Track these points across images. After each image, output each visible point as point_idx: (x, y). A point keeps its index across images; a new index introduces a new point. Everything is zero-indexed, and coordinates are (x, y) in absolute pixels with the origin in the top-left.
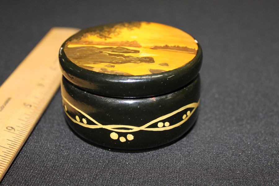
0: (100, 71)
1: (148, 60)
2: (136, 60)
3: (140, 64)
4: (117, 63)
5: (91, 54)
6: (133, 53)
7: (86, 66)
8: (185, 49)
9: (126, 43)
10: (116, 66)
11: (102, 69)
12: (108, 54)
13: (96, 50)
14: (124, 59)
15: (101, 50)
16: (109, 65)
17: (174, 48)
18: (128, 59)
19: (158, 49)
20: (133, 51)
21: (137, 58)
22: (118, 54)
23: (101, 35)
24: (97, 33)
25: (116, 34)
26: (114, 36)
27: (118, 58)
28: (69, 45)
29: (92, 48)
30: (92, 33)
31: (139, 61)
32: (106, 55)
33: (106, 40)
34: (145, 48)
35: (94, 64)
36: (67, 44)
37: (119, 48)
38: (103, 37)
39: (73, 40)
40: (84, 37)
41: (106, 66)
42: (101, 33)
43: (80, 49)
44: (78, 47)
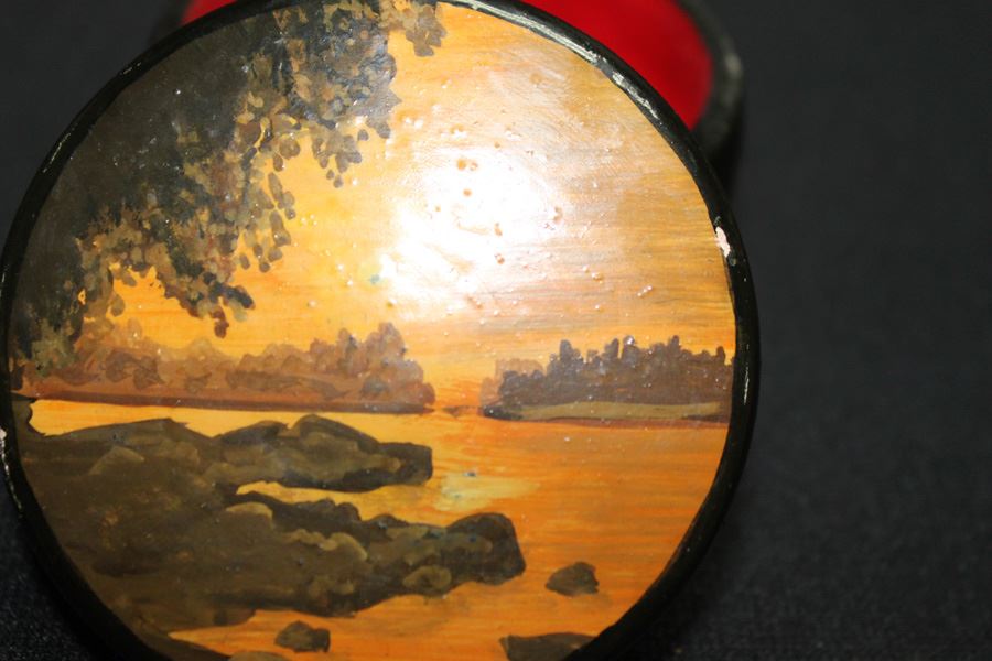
1: (489, 546)
2: (426, 562)
4: (335, 604)
5: (182, 523)
9: (341, 368)
12: (269, 513)
13: (201, 471)
14: (364, 555)
15: (227, 468)
16: (299, 625)
18: (383, 555)
20: (397, 464)
21: (430, 535)
22: (322, 502)
23: (186, 266)
24: (153, 236)
25: (264, 233)
26: (254, 261)
27: (330, 553)
28: (33, 400)
29: (166, 449)
30: (125, 232)
31: (442, 565)
32: (261, 517)
33: (221, 330)
34: (454, 411)
35: (221, 621)
36: (19, 386)
37: (317, 438)
38: (201, 297)
39: (38, 337)
40: (91, 296)
41: (284, 638)
42: (178, 230)
43: (107, 459)
44: (91, 430)
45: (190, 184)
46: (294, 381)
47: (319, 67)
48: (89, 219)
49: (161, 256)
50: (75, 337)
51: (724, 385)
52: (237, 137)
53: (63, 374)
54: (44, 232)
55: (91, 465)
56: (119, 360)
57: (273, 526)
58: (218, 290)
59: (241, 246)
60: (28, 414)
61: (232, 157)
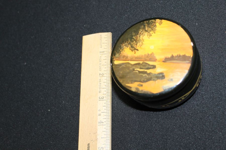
0: (135, 91)
1: (161, 76)
2: (154, 77)
4: (144, 82)
5: (129, 73)
7: (127, 86)
8: (183, 58)
9: (147, 57)
11: (136, 88)
13: (131, 67)
14: (147, 76)
15: (134, 67)
16: (140, 84)
17: (177, 58)
18: (150, 77)
19: (167, 61)
20: (152, 67)
21: (155, 74)
22: (144, 71)
23: (132, 47)
24: (129, 44)
25: (141, 43)
26: (139, 46)
27: (144, 76)
28: (115, 60)
29: (128, 65)
30: (126, 44)
31: (156, 77)
32: (137, 73)
33: (135, 53)
34: (159, 61)
35: (131, 83)
36: (113, 59)
37: (144, 64)
38: (133, 50)
39: (116, 54)
40: (122, 50)
41: (138, 85)
42: (132, 43)
43: (122, 66)
44: (120, 64)
45: (133, 39)
46: (142, 58)
47: (148, 27)
48: (123, 42)
49: (130, 46)
50: (120, 54)
51: (191, 60)
52: (139, 34)
53: (118, 58)
55: (119, 67)
56: (124, 56)
58: (135, 49)
59: (138, 44)
60: (114, 62)
61: (138, 36)
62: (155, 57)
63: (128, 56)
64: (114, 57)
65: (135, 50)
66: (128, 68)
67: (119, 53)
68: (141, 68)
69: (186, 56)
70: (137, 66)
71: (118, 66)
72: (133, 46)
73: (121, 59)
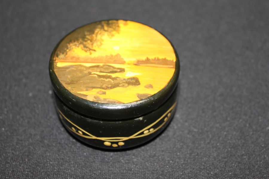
0: (93, 100)
1: (134, 81)
2: (123, 83)
3: (128, 88)
4: (107, 88)
5: (81, 77)
6: (119, 72)
7: (80, 94)
8: (164, 62)
9: (111, 58)
10: (107, 91)
11: (95, 97)
12: (96, 76)
13: (85, 71)
14: (113, 82)
15: (90, 70)
16: (101, 91)
17: (154, 62)
18: (116, 82)
19: (141, 65)
20: (119, 70)
21: (124, 79)
22: (106, 75)
23: (85, 46)
24: (81, 43)
25: (99, 43)
26: (97, 47)
27: (107, 81)
28: (57, 62)
29: (80, 68)
30: (76, 43)
31: (126, 83)
32: (95, 77)
33: (91, 54)
34: (129, 64)
35: (87, 90)
36: (55, 60)
37: (106, 67)
38: (88, 50)
39: (60, 55)
40: (69, 50)
41: (98, 93)
42: (85, 43)
43: (69, 69)
44: (67, 66)
45: (87, 38)
46: (102, 60)
47: (111, 25)
48: (70, 41)
51: (174, 64)
52: (95, 33)
53: (64, 59)
54: (62, 43)
55: (66, 70)
56: (73, 58)
57: (97, 78)
58: (90, 49)
59: (95, 44)
60: (57, 64)
61: (94, 35)
62: (122, 59)
63: (80, 57)
64: (57, 58)
65: (91, 51)
66: (81, 71)
67: (65, 54)
68: (101, 72)
69: (167, 60)
70: (96, 68)
71: (63, 69)
72: (87, 46)
73: (68, 61)
